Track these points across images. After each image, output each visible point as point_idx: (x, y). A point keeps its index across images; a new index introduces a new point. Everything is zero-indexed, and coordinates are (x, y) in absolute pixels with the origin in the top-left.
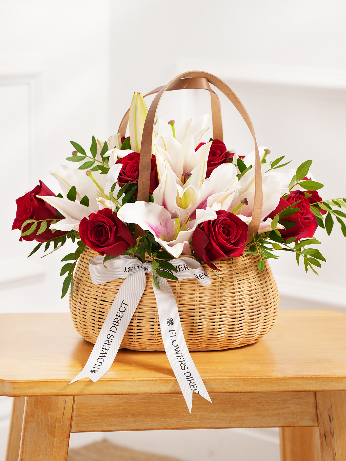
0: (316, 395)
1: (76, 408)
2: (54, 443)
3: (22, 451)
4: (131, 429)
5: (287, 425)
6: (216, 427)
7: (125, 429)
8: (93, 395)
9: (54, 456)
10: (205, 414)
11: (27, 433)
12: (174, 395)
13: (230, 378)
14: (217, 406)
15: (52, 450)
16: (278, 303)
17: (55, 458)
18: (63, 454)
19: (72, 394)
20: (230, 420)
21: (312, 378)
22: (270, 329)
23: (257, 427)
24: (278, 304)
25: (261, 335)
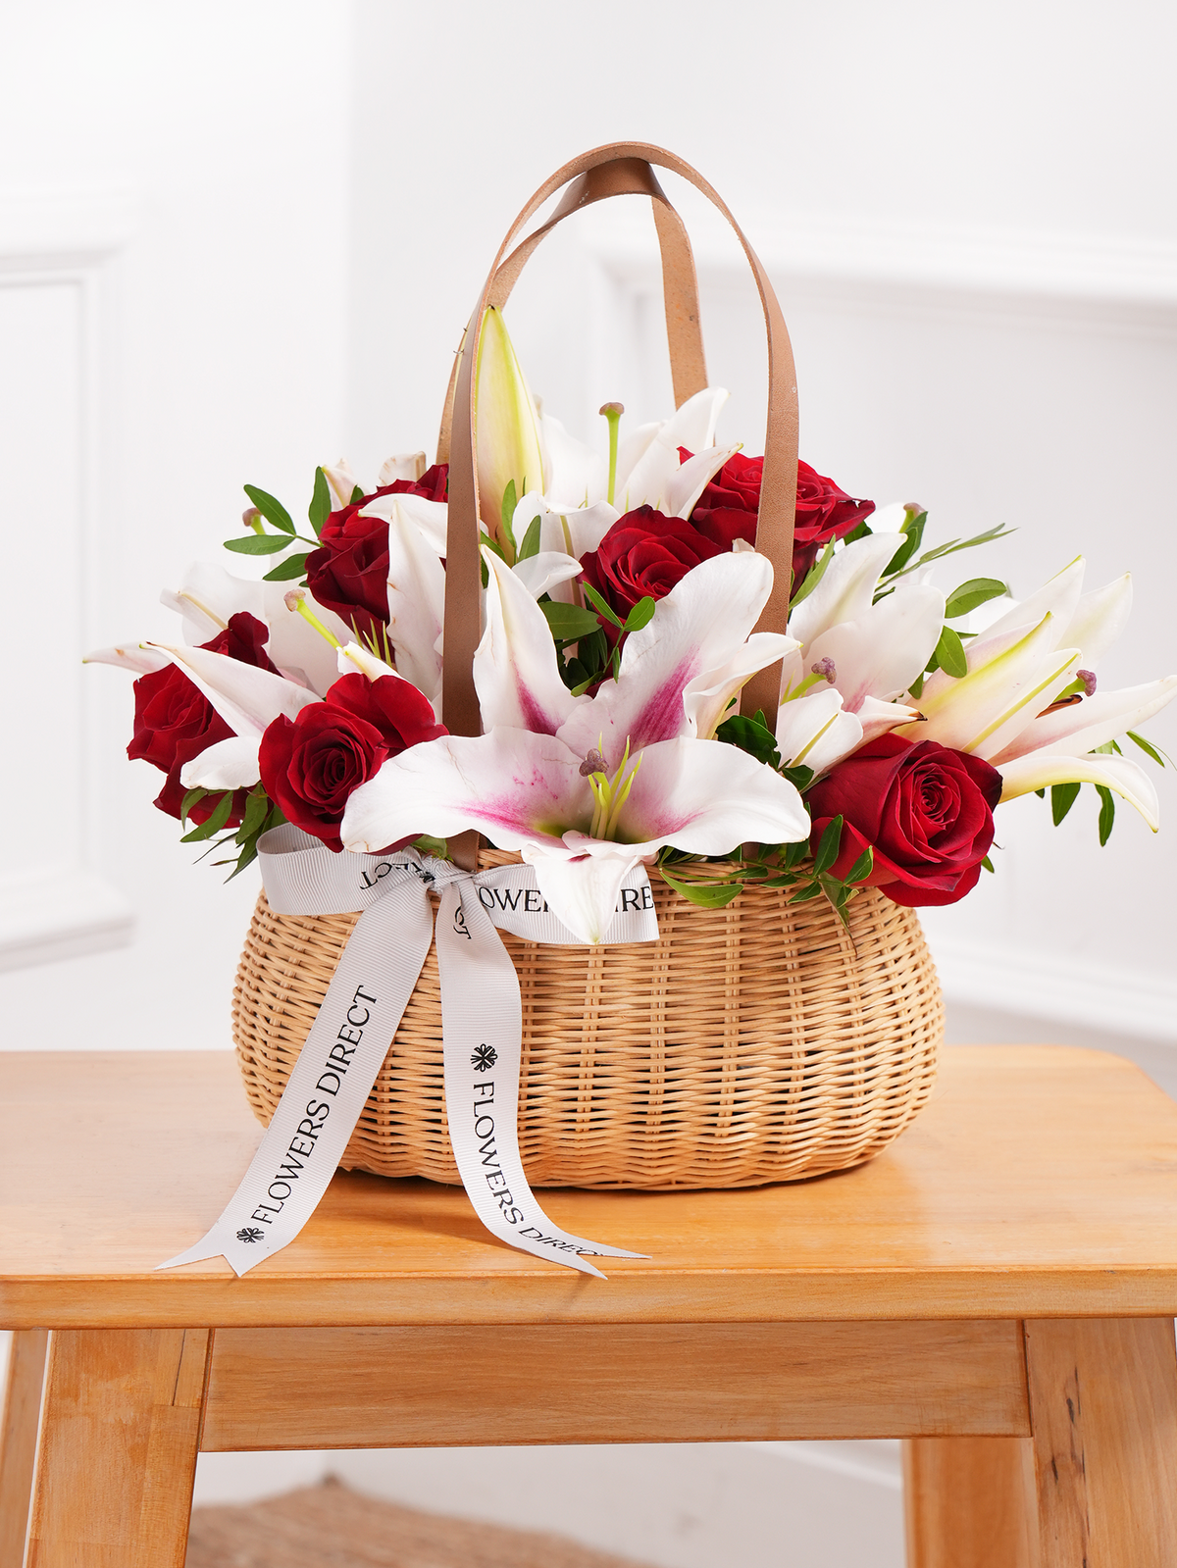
0: (1023, 1330)
1: (218, 1371)
2: (146, 1484)
3: (39, 1512)
4: (403, 1441)
5: (927, 1433)
6: (688, 1436)
7: (382, 1441)
8: (273, 1326)
9: (143, 1530)
10: (649, 1392)
11: (53, 1453)
12: (545, 1328)
13: (734, 1272)
14: (690, 1366)
15: (138, 1508)
16: (939, 1030)
17: (147, 1536)
18: (176, 1522)
19: (203, 1322)
20: (736, 1415)
21: (1011, 1272)
22: (909, 1119)
23: (824, 1438)
24: (938, 1036)
25: (880, 1138)
